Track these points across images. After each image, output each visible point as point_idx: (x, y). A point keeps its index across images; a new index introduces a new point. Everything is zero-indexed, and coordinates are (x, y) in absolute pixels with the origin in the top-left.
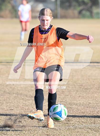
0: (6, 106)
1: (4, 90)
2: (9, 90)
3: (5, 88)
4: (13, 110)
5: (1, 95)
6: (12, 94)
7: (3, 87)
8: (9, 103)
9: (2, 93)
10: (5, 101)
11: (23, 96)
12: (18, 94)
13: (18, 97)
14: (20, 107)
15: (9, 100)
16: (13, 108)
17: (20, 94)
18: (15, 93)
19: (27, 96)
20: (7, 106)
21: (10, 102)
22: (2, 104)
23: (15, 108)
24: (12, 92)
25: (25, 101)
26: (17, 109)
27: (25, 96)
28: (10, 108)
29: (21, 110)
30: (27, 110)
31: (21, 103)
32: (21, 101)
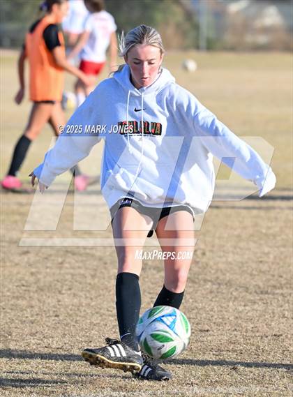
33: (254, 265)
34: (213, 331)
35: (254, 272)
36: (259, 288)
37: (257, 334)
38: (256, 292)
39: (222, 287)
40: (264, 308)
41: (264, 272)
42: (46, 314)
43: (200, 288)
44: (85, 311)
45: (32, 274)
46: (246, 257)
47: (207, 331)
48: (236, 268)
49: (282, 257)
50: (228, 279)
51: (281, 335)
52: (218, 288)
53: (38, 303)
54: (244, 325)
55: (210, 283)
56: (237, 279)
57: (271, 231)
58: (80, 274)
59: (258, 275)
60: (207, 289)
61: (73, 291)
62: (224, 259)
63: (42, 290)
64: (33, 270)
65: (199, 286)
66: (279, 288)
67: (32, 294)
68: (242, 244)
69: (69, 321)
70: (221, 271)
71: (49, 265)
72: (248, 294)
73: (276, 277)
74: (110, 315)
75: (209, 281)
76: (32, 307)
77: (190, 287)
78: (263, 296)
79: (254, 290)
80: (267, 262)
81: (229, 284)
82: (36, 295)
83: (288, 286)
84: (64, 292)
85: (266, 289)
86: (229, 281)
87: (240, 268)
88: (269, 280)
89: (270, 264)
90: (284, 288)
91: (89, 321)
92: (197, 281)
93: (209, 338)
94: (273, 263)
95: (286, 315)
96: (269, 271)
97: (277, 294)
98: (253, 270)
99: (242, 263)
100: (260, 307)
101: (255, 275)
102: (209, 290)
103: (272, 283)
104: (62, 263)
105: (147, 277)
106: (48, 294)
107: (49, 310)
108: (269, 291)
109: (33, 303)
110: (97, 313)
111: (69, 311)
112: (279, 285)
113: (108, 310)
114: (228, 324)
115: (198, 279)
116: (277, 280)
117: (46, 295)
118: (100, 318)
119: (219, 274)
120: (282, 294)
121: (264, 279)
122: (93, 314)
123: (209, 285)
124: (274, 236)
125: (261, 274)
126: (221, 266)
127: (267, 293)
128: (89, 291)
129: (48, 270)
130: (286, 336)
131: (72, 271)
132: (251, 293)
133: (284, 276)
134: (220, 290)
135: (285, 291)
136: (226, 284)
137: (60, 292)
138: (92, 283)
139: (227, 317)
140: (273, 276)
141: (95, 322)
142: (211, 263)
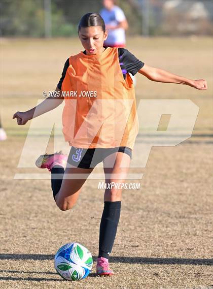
33: (175, 197)
34: (142, 246)
35: (176, 202)
36: (179, 213)
37: (175, 248)
38: (176, 217)
39: (150, 213)
40: (181, 229)
41: (183, 202)
42: (17, 235)
43: (134, 215)
44: (46, 233)
45: (8, 205)
46: (170, 190)
47: (138, 246)
48: (162, 199)
49: (197, 190)
50: (155, 207)
51: (193, 249)
52: (147, 214)
53: (11, 227)
54: (165, 241)
55: (141, 211)
56: (162, 207)
57: (189, 171)
58: (44, 205)
59: (178, 204)
60: (139, 215)
61: (38, 218)
62: (153, 193)
63: (14, 217)
64: (9, 202)
65: (134, 213)
66: (193, 214)
67: (7, 221)
68: (167, 181)
69: (34, 240)
70: (150, 201)
71: (21, 198)
72: (170, 218)
73: (192, 206)
74: (65, 236)
75: (141, 209)
76: (6, 230)
77: (127, 214)
78: (181, 220)
79: (174, 216)
80: (185, 194)
81: (156, 211)
82: (10, 221)
83: (200, 212)
84: (31, 218)
85: (183, 215)
86: (156, 209)
87: (165, 199)
88: (186, 208)
89: (188, 195)
90: (197, 214)
91: (48, 240)
92: (132, 209)
93: (138, 252)
94: (190, 195)
95: (197, 234)
96: (186, 201)
97: (192, 218)
98: (174, 200)
99: (167, 195)
100: (178, 228)
101: (176, 204)
102: (140, 216)
103: (189, 210)
104: (31, 197)
105: (95, 207)
106: (19, 221)
107: (19, 233)
108: (186, 216)
109: (8, 227)
110: (55, 234)
111: (34, 233)
112: (193, 211)
113: (64, 232)
114: (153, 241)
115: (132, 207)
116: (192, 207)
117: (18, 221)
118: (57, 238)
119: (149, 204)
120: (196, 218)
121: (182, 207)
122: (52, 235)
123: (140, 212)
124: (192, 175)
125: (181, 204)
126: (151, 198)
127: (184, 217)
128: (50, 218)
129: (20, 203)
130: (197, 250)
131: (38, 203)
132: (172, 218)
133: (198, 204)
134: (149, 216)
135: (198, 216)
136: (154, 211)
137: (28, 219)
138: (53, 211)
139: (153, 236)
140: (190, 204)
141: (53, 241)
142: (143, 195)
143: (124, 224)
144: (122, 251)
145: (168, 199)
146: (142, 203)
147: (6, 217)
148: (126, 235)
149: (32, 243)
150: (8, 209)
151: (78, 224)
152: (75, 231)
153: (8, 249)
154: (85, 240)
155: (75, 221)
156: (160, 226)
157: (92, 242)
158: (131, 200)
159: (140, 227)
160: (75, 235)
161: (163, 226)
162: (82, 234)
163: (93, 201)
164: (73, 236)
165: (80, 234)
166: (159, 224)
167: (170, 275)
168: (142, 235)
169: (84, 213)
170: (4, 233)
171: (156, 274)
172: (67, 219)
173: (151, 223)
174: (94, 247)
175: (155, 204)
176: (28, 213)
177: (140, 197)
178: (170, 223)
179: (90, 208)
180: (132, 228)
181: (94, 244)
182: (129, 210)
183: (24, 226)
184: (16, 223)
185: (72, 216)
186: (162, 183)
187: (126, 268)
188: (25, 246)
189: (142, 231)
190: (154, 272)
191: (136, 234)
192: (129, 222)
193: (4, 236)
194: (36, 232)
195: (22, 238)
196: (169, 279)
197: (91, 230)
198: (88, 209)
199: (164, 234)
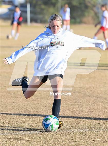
0: (85, 108)
1: (84, 93)
2: (89, 93)
3: (85, 90)
4: (92, 113)
5: (82, 98)
6: (92, 97)
7: (83, 90)
8: (88, 105)
9: (83, 95)
10: (85, 103)
11: (103, 99)
12: (98, 97)
13: (98, 100)
14: (99, 110)
15: (89, 103)
16: (92, 111)
17: (100, 97)
18: (95, 96)
19: (106, 99)
20: (87, 108)
21: (90, 105)
22: (82, 107)
23: (94, 110)
24: (92, 95)
25: (104, 104)
26: (96, 112)
27: (104, 99)
28: (90, 111)
29: (101, 112)
30: (106, 112)
31: (100, 106)
32: (100, 104)
143: (87, 102)
144: (85, 113)
145: (106, 93)
146: (95, 93)
147: (38, 98)
148: (88, 107)
149: (48, 109)
150: (39, 95)
151: (68, 102)
152: (67, 105)
153: (39, 111)
154: (71, 109)
155: (67, 100)
156: (102, 104)
157: (73, 109)
158: (91, 93)
159: (94, 104)
160: (67, 106)
161: (103, 104)
162: (70, 106)
163: (74, 92)
164: (66, 107)
165: (69, 106)
166: (102, 103)
167: (105, 124)
168: (94, 107)
169: (71, 97)
170: (37, 105)
171: (99, 124)
172: (64, 99)
173: (98, 102)
174: (74, 112)
175: (101, 94)
176: (47, 96)
177: (94, 91)
178: (106, 102)
179: (73, 95)
180: (90, 104)
181: (74, 110)
182: (90, 97)
183: (45, 102)
184: (43, 101)
185: (66, 99)
186: (104, 86)
187: (87, 121)
188: (46, 110)
189: (94, 105)
190: (98, 123)
191: (92, 107)
192: (89, 101)
193: (37, 106)
194: (50, 105)
195: (44, 107)
196: (104, 126)
197: (73, 104)
198: (73, 96)
199: (103, 107)
